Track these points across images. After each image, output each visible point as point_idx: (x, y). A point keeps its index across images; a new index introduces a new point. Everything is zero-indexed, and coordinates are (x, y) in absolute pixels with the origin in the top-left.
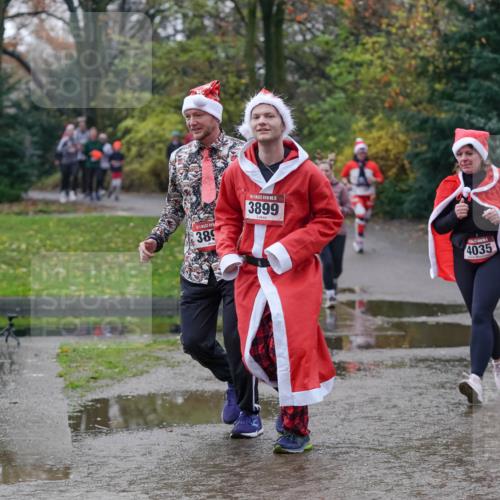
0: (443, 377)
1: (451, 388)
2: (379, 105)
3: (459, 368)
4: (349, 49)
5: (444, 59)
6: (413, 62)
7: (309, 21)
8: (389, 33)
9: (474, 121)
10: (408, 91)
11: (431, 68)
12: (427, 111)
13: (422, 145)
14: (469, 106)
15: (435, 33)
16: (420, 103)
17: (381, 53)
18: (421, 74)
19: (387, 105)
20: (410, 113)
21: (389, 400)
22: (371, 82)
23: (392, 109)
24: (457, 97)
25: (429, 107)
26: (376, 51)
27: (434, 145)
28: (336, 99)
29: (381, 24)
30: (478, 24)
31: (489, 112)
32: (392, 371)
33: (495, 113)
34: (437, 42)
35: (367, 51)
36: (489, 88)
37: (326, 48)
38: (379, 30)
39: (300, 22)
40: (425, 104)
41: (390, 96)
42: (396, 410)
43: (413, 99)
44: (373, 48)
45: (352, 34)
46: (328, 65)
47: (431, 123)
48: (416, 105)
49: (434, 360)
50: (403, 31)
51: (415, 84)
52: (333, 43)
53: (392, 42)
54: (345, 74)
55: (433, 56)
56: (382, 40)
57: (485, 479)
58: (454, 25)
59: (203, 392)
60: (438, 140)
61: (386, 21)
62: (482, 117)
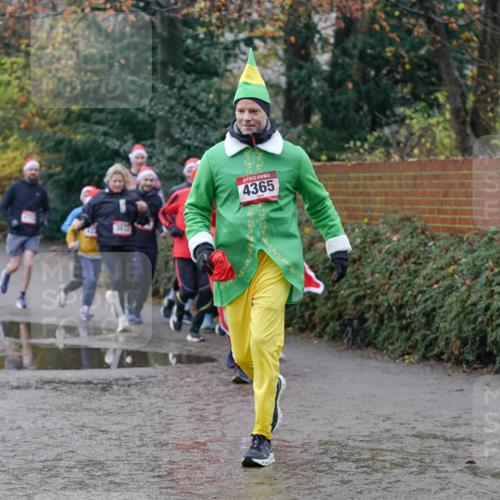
0: (68, 399)
1: (76, 410)
2: (15, 125)
3: (85, 391)
8: (27, 54)
9: (109, 143)
12: (62, 133)
13: (57, 166)
14: (105, 128)
16: (56, 124)
17: (20, 73)
19: (22, 126)
20: (45, 135)
21: (13, 421)
22: (8, 103)
23: (28, 129)
24: (93, 120)
25: (65, 128)
26: (14, 72)
27: (69, 166)
29: (20, 45)
31: (126, 133)
32: (18, 392)
33: (130, 136)
35: (5, 70)
36: (126, 110)
38: (18, 50)
40: (60, 126)
41: (27, 118)
42: (19, 432)
43: (48, 121)
44: (12, 68)
47: (66, 143)
48: (52, 125)
49: (60, 382)
60: (72, 162)
61: (26, 41)
62: (118, 139)
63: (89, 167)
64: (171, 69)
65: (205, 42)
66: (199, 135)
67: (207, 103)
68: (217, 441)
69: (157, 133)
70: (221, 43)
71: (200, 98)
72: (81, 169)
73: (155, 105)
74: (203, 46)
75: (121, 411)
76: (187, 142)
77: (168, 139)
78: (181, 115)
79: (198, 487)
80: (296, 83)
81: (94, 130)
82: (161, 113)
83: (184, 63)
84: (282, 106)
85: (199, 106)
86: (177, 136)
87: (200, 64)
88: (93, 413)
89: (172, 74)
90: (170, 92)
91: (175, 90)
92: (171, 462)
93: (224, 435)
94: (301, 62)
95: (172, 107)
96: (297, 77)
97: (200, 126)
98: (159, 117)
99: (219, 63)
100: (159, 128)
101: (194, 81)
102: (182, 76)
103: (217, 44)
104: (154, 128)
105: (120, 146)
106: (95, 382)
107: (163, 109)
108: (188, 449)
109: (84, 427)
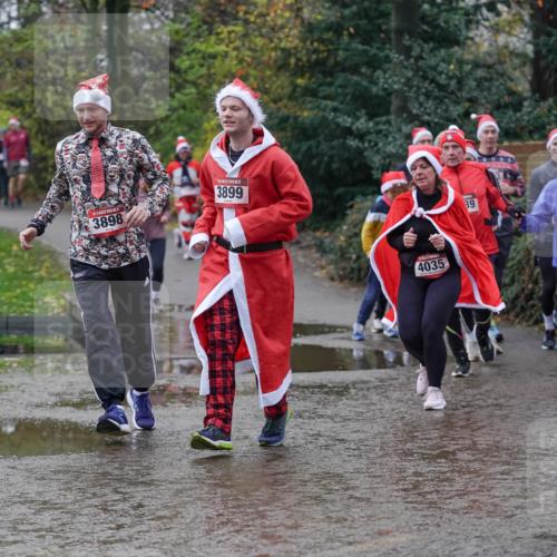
1: (310, 418)
3: (319, 395)
4: (202, 40)
5: (308, 50)
6: (273, 54)
7: (158, 9)
8: (246, 22)
9: (340, 120)
10: (267, 86)
11: (293, 61)
12: (286, 109)
14: (335, 104)
15: (298, 22)
16: (280, 100)
17: (238, 43)
18: (282, 67)
22: (225, 76)
24: (321, 94)
25: (290, 104)
26: (231, 42)
27: (295, 146)
28: (187, 95)
29: (238, 12)
30: (347, 12)
31: (357, 110)
32: (244, 398)
33: (363, 112)
34: (300, 32)
35: (222, 40)
36: (357, 83)
37: (177, 38)
38: (236, 18)
39: (147, 9)
40: (285, 101)
43: (272, 96)
44: (229, 38)
45: (205, 22)
46: (177, 57)
47: (291, 121)
48: (275, 102)
50: (262, 19)
51: (274, 79)
52: (184, 33)
53: (250, 31)
54: (197, 67)
55: (296, 48)
56: (239, 29)
57: (346, 520)
58: (320, 13)
59: (33, 420)
60: (299, 141)
61: (243, 8)
62: (349, 116)
63: (317, 147)
64: (407, 37)
65: (443, 7)
66: (439, 111)
67: (447, 74)
68: (467, 449)
69: (393, 108)
70: (462, 8)
71: (440, 69)
72: (310, 148)
73: (390, 77)
74: (441, 12)
75: (359, 417)
76: (426, 118)
77: (405, 115)
78: (419, 88)
79: (448, 501)
80: (544, 51)
81: (322, 106)
82: (396, 87)
83: (420, 30)
84: (530, 78)
85: (438, 78)
86: (415, 111)
87: (438, 32)
88: (328, 420)
89: (408, 43)
90: (406, 63)
91: (412, 60)
92: (416, 474)
93: (474, 443)
94: (549, 29)
95: (409, 80)
96: (546, 45)
97: (440, 100)
98: (396, 91)
99: (460, 30)
100: (395, 103)
101: (432, 51)
102: (419, 45)
103: (457, 9)
104: (390, 103)
105: (353, 123)
106: (330, 385)
107: (399, 81)
108: (434, 458)
109: (319, 435)
